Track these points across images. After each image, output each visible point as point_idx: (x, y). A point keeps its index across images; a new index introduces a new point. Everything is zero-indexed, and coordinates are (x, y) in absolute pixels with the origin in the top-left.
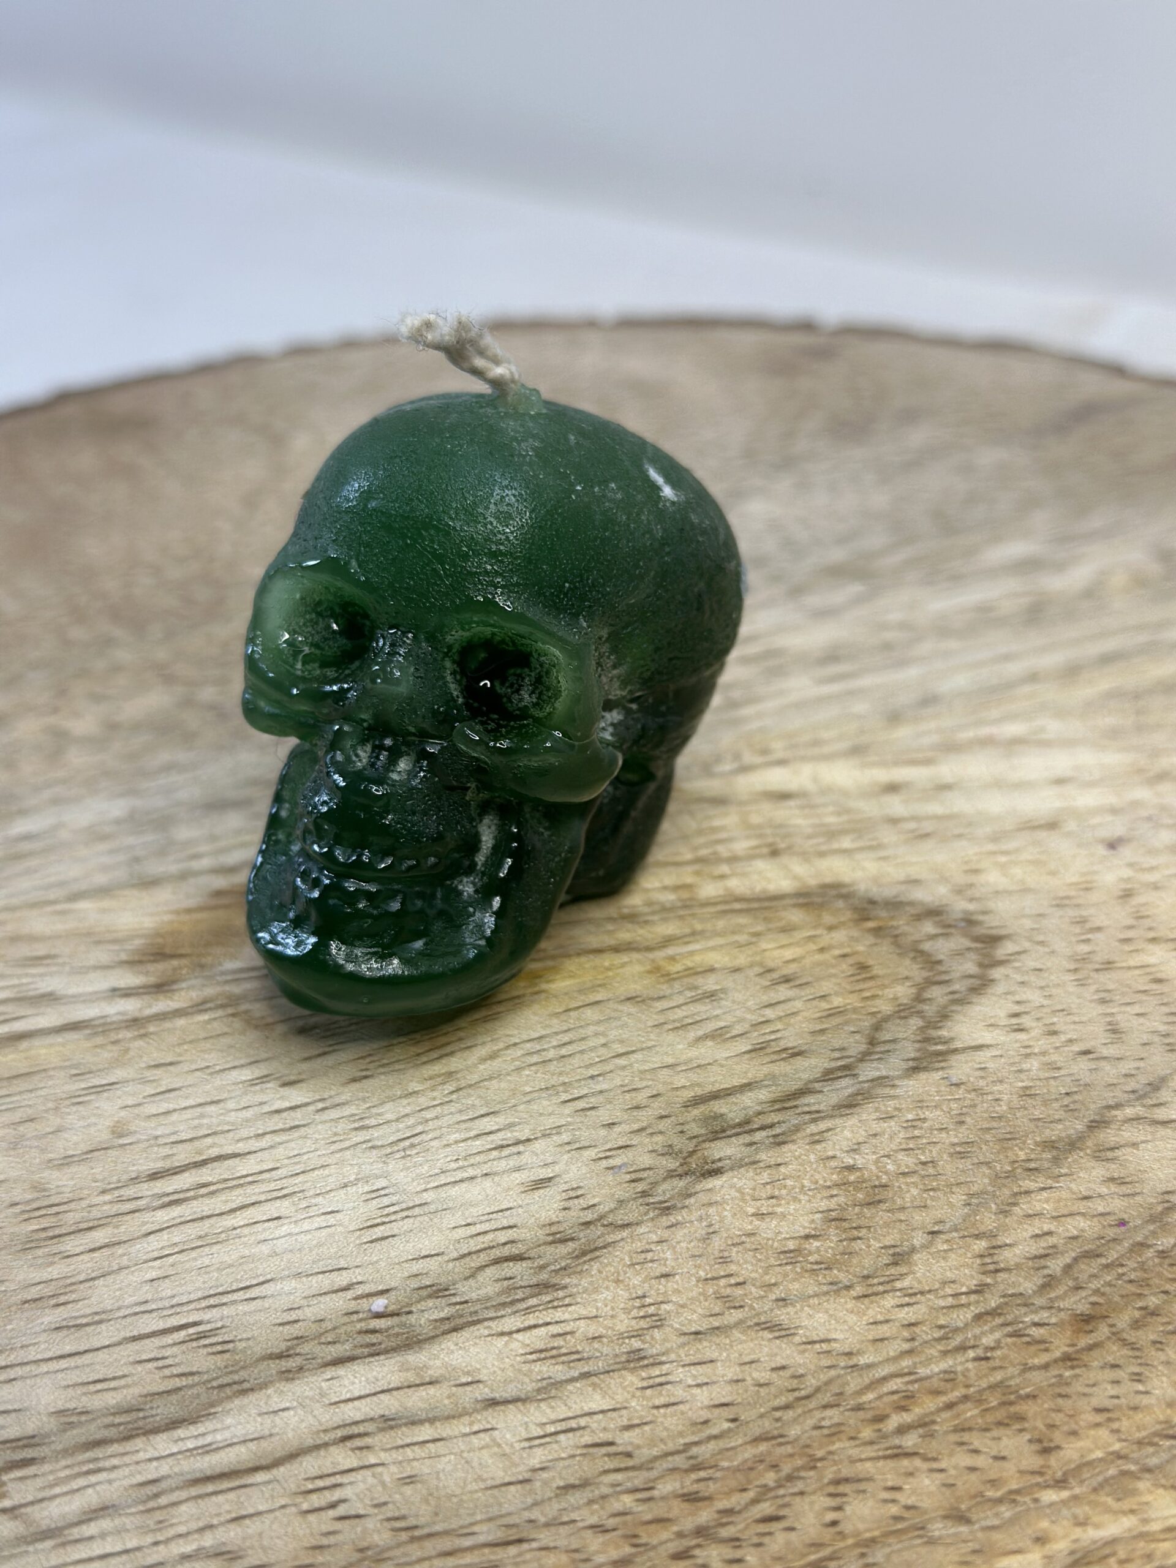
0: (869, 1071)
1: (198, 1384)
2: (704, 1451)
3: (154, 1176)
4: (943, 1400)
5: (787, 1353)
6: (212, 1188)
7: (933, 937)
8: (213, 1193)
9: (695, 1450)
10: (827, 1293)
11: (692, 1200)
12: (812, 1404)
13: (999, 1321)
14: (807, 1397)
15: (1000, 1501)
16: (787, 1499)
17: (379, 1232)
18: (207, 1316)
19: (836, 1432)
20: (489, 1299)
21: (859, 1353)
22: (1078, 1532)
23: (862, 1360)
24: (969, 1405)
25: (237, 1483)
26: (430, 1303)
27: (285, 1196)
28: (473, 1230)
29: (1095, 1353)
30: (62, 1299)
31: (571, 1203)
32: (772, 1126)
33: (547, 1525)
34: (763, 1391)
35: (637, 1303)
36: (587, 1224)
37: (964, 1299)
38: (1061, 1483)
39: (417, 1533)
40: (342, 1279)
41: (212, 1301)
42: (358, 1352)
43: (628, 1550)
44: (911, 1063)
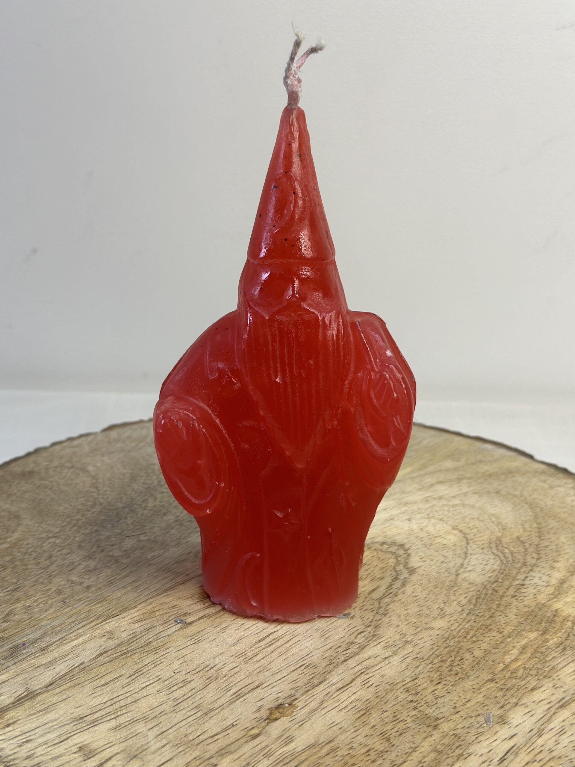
0: (402, 577)
1: (317, 674)
2: (437, 653)
3: (260, 641)
4: (474, 631)
5: (437, 632)
6: (277, 639)
7: (389, 548)
8: (278, 640)
9: (435, 653)
10: (433, 620)
11: (388, 611)
12: (450, 638)
13: (472, 614)
14: (448, 638)
15: (500, 643)
16: (461, 655)
17: (327, 636)
18: (305, 662)
19: (459, 642)
20: (364, 641)
21: (450, 627)
22: (519, 644)
23: (452, 628)
24: (479, 630)
25: (347, 688)
26: (352, 646)
27: (296, 636)
28: (347, 630)
29: (495, 614)
30: (267, 669)
31: (363, 619)
32: (391, 593)
33: (419, 674)
34: (438, 640)
35: (397, 633)
36: (371, 622)
37: (462, 613)
38: (509, 637)
39: (394, 684)
40: (328, 647)
41: (303, 659)
42: (346, 658)
43: (439, 673)
44: (409, 574)
